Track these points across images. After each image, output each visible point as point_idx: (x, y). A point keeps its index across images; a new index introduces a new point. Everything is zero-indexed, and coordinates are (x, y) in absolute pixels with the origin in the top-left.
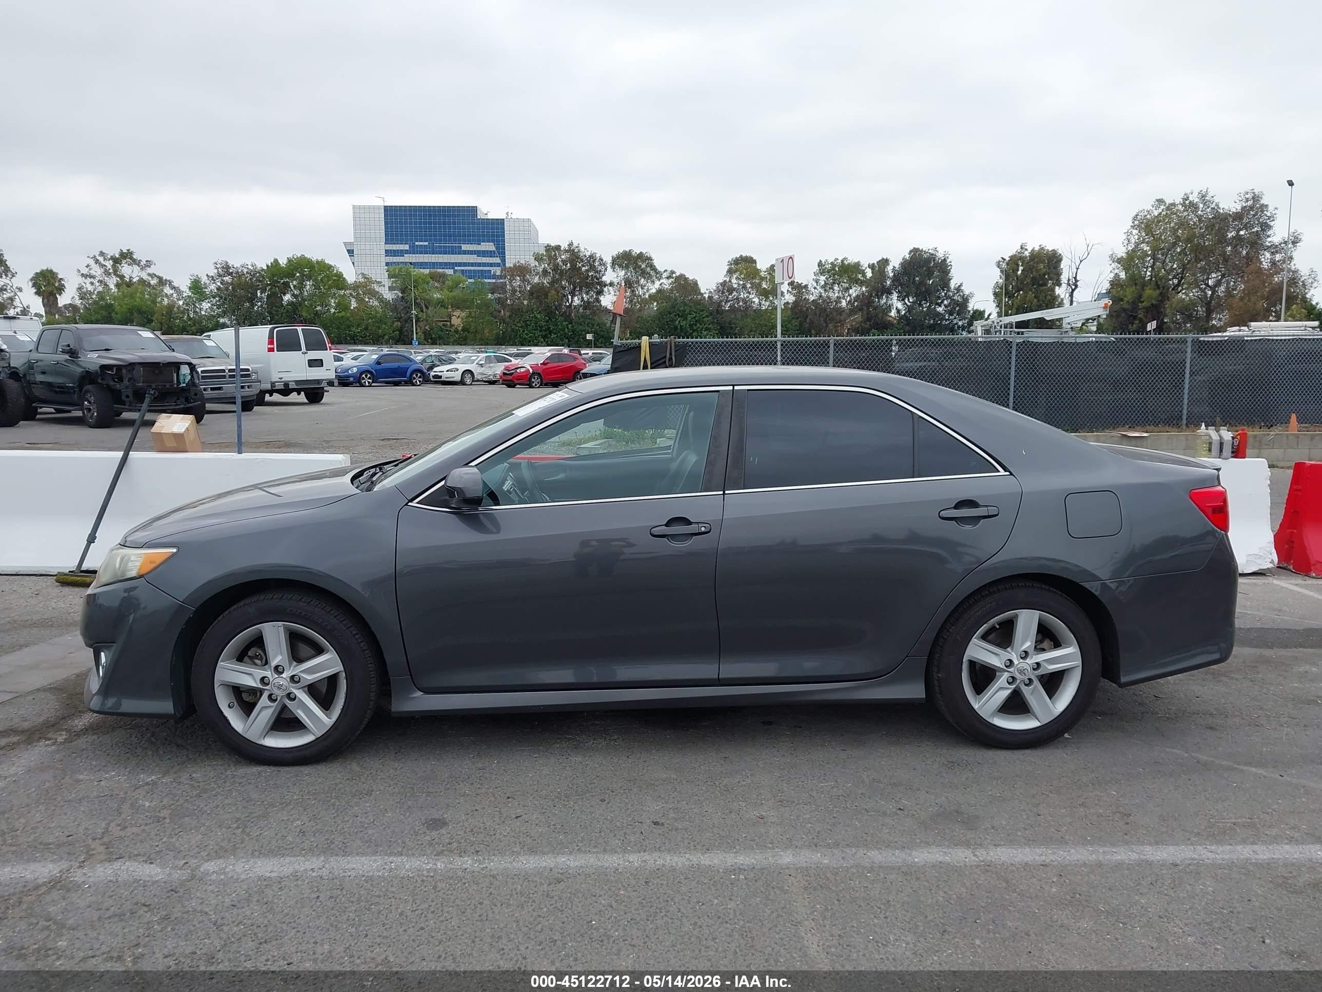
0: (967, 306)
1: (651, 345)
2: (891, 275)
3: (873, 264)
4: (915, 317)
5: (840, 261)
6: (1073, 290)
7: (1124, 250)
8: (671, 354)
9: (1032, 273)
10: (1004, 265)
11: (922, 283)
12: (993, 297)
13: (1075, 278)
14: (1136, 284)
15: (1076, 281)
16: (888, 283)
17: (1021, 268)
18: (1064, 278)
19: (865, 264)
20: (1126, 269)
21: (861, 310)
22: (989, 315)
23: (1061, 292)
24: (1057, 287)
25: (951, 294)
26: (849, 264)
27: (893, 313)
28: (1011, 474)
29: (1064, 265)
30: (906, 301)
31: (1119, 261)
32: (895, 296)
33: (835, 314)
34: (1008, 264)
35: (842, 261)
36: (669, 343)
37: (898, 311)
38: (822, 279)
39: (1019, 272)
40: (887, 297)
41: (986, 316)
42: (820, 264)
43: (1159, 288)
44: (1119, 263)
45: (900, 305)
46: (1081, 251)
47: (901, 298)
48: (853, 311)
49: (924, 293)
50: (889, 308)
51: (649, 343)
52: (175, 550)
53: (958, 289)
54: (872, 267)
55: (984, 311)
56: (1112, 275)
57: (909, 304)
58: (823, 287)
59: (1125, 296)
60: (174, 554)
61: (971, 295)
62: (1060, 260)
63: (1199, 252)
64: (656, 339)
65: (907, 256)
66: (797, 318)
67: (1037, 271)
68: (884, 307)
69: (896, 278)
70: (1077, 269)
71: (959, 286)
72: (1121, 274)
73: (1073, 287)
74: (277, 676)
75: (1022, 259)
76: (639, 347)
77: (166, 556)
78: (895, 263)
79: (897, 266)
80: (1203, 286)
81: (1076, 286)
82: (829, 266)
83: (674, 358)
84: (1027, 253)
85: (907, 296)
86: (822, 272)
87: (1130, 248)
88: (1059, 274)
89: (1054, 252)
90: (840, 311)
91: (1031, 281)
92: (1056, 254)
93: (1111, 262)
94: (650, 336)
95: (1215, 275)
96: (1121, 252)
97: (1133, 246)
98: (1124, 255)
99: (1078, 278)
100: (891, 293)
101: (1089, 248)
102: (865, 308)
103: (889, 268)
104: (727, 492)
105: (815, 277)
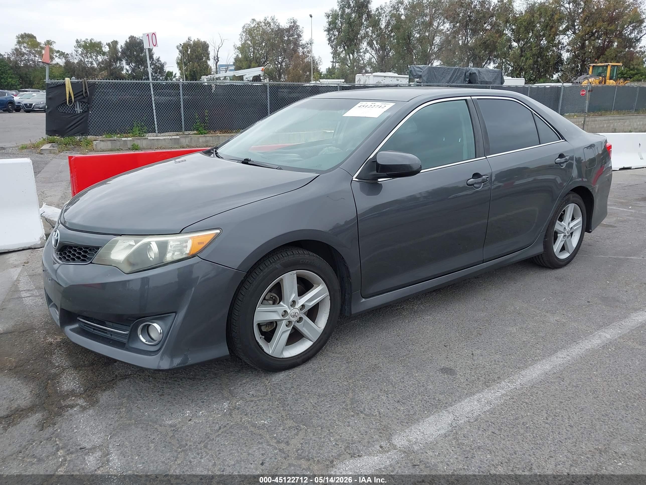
0: (163, 70)
1: (72, 84)
2: (120, 50)
3: (109, 43)
4: (137, 74)
5: (89, 40)
6: (217, 63)
7: (240, 43)
8: (86, 89)
9: (195, 53)
10: (181, 48)
11: (138, 56)
12: (177, 65)
13: (217, 56)
14: (247, 60)
15: (218, 58)
16: (119, 54)
17: (189, 50)
18: (211, 56)
19: (104, 42)
20: (242, 53)
21: (107, 69)
22: (175, 74)
23: (211, 63)
24: (208, 61)
25: (154, 62)
26: (95, 43)
27: (124, 72)
28: (566, 141)
29: (211, 49)
30: (131, 65)
31: (238, 48)
32: (124, 62)
33: (91, 71)
34: (182, 48)
35: (91, 41)
36: (83, 83)
37: (127, 71)
38: (80, 50)
39: (189, 52)
40: (120, 63)
41: (174, 75)
42: (77, 42)
43: (257, 62)
44: (238, 50)
45: (127, 67)
46: (218, 43)
47: (128, 64)
48: (101, 69)
49: (141, 61)
50: (122, 69)
51: (71, 82)
52: (218, 231)
53: (158, 60)
54: (108, 45)
55: (173, 72)
56: (235, 56)
57: (132, 67)
58: (81, 55)
59: (243, 66)
60: (217, 235)
61: (165, 63)
62: (208, 47)
63: (273, 47)
64: (74, 79)
65: (128, 40)
66: (69, 72)
67: (198, 52)
68: (119, 68)
69: (123, 52)
70: (218, 52)
71: (158, 58)
72: (239, 55)
73: (217, 61)
74: (293, 308)
75: (189, 45)
76: (64, 85)
77: (212, 237)
78: (121, 44)
79: (123, 45)
80: (277, 63)
81: (218, 60)
82: (83, 43)
83: (88, 92)
84: (192, 42)
85: (131, 62)
86: (80, 47)
87: (243, 43)
88: (208, 54)
89: (205, 43)
90: (93, 69)
91: (196, 57)
92: (206, 43)
93: (234, 49)
94: (70, 78)
95: (281, 57)
96: (239, 44)
97: (244, 41)
98: (241, 46)
99: (219, 57)
100: (122, 60)
101: (222, 41)
102: (109, 68)
103: (119, 47)
104: (487, 157)
105: (75, 49)
